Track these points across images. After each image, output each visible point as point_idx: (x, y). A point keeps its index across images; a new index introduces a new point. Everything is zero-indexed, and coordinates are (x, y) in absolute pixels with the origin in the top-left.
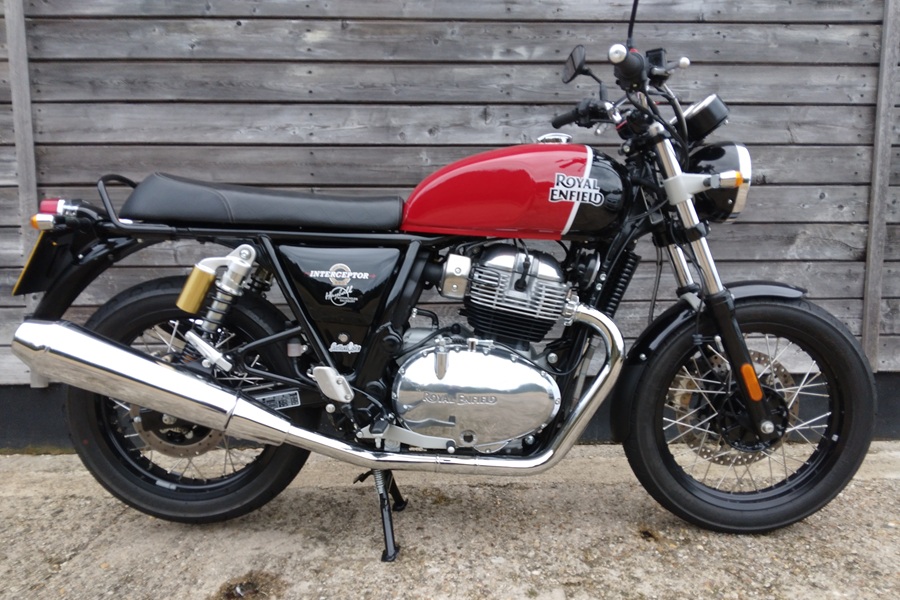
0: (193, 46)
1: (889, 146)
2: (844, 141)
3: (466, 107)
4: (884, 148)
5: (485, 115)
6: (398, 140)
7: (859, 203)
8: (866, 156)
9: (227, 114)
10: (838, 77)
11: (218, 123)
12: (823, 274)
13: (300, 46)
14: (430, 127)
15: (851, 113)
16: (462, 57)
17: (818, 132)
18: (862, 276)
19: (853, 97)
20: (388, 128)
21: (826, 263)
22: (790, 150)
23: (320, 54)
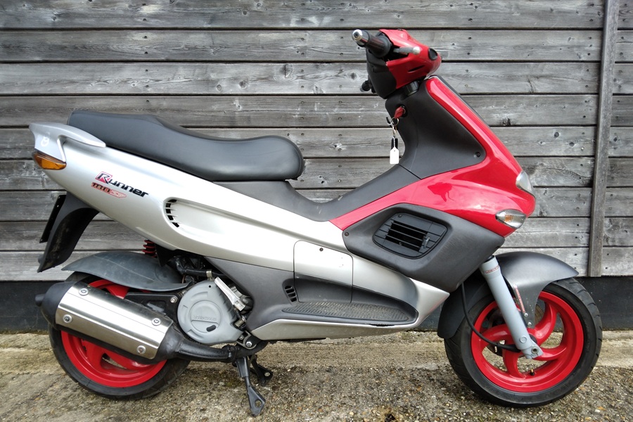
0: (54, 18)
1: (611, 94)
2: (574, 91)
3: (270, 64)
4: (607, 96)
5: (285, 71)
6: (217, 91)
7: (587, 141)
8: (593, 103)
9: (81, 71)
10: (570, 39)
11: (75, 78)
12: (558, 197)
13: (138, 17)
14: (242, 81)
15: (580, 68)
16: (266, 25)
17: (553, 84)
18: (589, 199)
19: (582, 56)
20: (208, 82)
21: (560, 189)
22: (530, 98)
23: (153, 23)
